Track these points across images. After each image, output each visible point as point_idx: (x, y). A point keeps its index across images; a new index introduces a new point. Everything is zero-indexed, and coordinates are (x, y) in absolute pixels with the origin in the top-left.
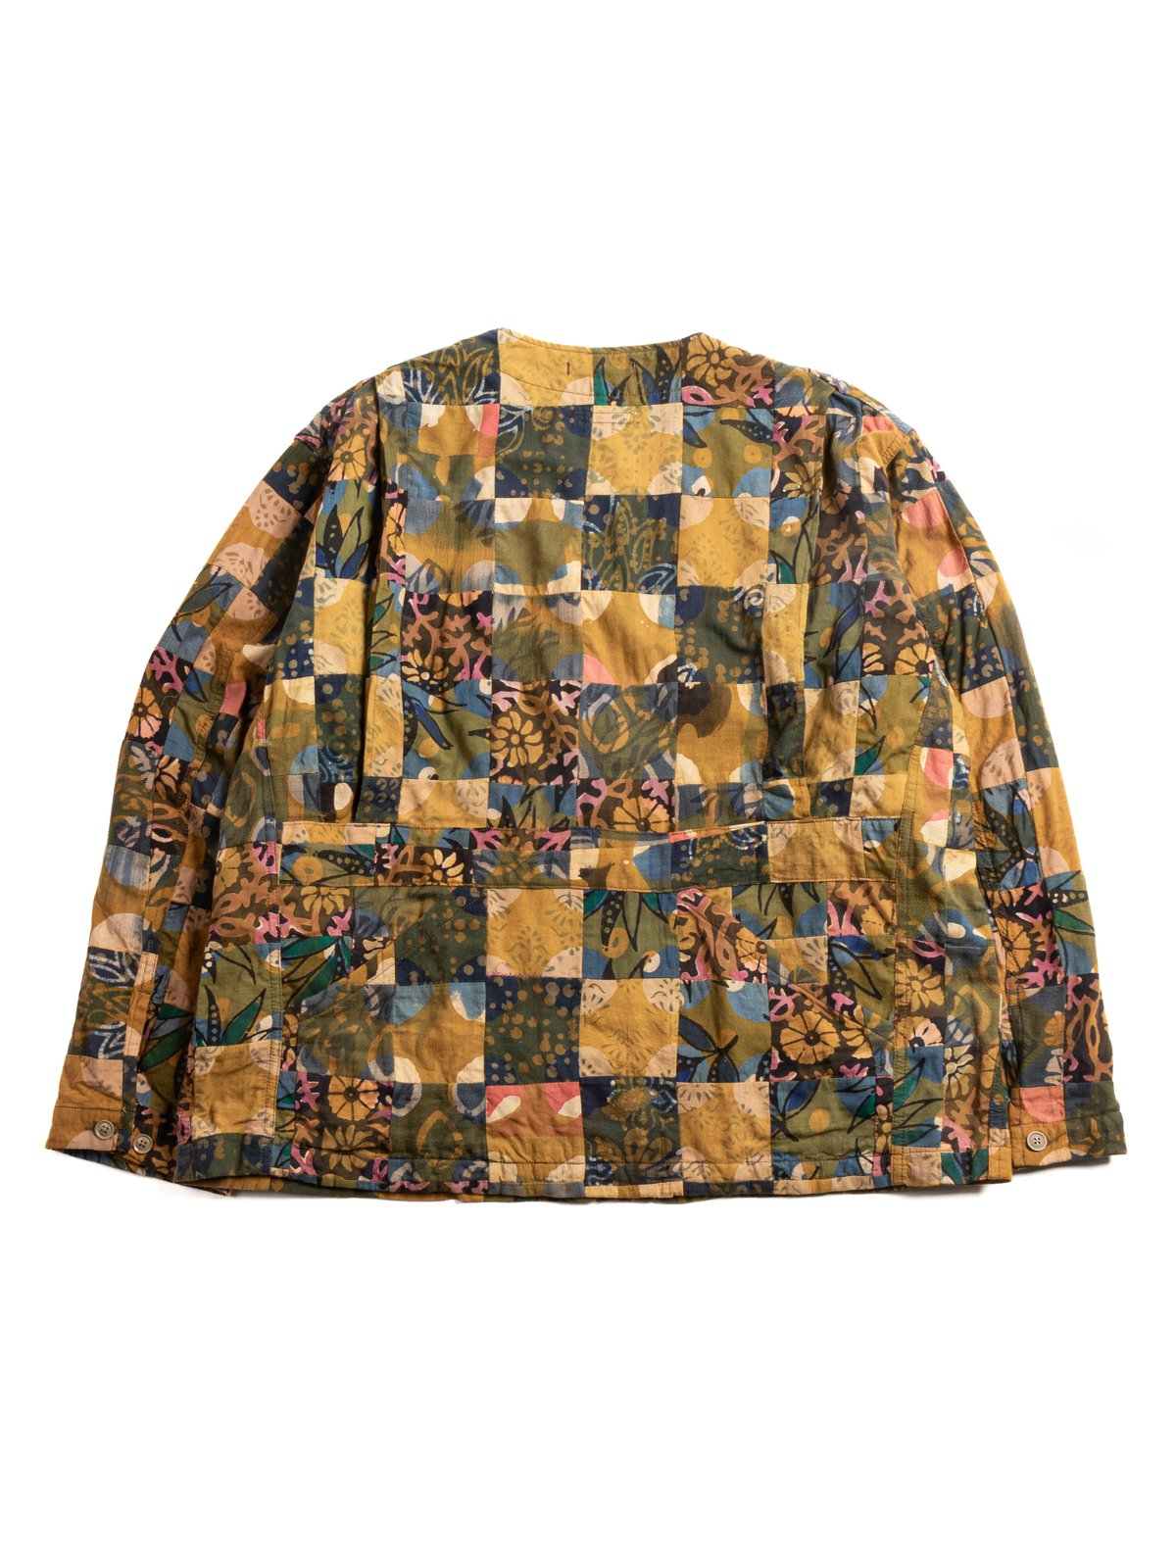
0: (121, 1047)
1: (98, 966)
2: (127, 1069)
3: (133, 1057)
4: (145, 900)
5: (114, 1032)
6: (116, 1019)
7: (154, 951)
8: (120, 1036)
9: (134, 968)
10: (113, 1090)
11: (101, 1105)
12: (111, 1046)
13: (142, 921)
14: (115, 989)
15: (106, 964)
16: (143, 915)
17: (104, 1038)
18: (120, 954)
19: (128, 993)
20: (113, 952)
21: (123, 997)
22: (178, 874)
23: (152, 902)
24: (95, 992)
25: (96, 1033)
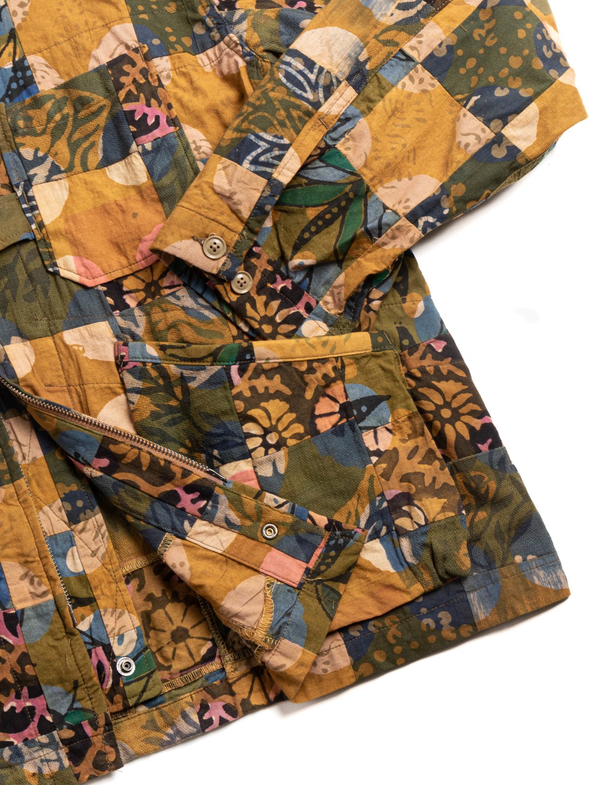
0: (274, 166)
1: (290, 70)
2: (267, 193)
3: (280, 183)
4: (377, 31)
5: (273, 145)
6: (280, 132)
7: (357, 87)
8: (276, 152)
9: (328, 91)
10: (241, 208)
11: (219, 218)
12: (262, 159)
13: (362, 49)
14: (298, 102)
15: (300, 72)
16: (366, 45)
17: (259, 146)
18: (321, 69)
19: (309, 115)
20: (314, 63)
21: (301, 114)
22: (423, 26)
23: (382, 38)
24: (272, 94)
25: (252, 137)
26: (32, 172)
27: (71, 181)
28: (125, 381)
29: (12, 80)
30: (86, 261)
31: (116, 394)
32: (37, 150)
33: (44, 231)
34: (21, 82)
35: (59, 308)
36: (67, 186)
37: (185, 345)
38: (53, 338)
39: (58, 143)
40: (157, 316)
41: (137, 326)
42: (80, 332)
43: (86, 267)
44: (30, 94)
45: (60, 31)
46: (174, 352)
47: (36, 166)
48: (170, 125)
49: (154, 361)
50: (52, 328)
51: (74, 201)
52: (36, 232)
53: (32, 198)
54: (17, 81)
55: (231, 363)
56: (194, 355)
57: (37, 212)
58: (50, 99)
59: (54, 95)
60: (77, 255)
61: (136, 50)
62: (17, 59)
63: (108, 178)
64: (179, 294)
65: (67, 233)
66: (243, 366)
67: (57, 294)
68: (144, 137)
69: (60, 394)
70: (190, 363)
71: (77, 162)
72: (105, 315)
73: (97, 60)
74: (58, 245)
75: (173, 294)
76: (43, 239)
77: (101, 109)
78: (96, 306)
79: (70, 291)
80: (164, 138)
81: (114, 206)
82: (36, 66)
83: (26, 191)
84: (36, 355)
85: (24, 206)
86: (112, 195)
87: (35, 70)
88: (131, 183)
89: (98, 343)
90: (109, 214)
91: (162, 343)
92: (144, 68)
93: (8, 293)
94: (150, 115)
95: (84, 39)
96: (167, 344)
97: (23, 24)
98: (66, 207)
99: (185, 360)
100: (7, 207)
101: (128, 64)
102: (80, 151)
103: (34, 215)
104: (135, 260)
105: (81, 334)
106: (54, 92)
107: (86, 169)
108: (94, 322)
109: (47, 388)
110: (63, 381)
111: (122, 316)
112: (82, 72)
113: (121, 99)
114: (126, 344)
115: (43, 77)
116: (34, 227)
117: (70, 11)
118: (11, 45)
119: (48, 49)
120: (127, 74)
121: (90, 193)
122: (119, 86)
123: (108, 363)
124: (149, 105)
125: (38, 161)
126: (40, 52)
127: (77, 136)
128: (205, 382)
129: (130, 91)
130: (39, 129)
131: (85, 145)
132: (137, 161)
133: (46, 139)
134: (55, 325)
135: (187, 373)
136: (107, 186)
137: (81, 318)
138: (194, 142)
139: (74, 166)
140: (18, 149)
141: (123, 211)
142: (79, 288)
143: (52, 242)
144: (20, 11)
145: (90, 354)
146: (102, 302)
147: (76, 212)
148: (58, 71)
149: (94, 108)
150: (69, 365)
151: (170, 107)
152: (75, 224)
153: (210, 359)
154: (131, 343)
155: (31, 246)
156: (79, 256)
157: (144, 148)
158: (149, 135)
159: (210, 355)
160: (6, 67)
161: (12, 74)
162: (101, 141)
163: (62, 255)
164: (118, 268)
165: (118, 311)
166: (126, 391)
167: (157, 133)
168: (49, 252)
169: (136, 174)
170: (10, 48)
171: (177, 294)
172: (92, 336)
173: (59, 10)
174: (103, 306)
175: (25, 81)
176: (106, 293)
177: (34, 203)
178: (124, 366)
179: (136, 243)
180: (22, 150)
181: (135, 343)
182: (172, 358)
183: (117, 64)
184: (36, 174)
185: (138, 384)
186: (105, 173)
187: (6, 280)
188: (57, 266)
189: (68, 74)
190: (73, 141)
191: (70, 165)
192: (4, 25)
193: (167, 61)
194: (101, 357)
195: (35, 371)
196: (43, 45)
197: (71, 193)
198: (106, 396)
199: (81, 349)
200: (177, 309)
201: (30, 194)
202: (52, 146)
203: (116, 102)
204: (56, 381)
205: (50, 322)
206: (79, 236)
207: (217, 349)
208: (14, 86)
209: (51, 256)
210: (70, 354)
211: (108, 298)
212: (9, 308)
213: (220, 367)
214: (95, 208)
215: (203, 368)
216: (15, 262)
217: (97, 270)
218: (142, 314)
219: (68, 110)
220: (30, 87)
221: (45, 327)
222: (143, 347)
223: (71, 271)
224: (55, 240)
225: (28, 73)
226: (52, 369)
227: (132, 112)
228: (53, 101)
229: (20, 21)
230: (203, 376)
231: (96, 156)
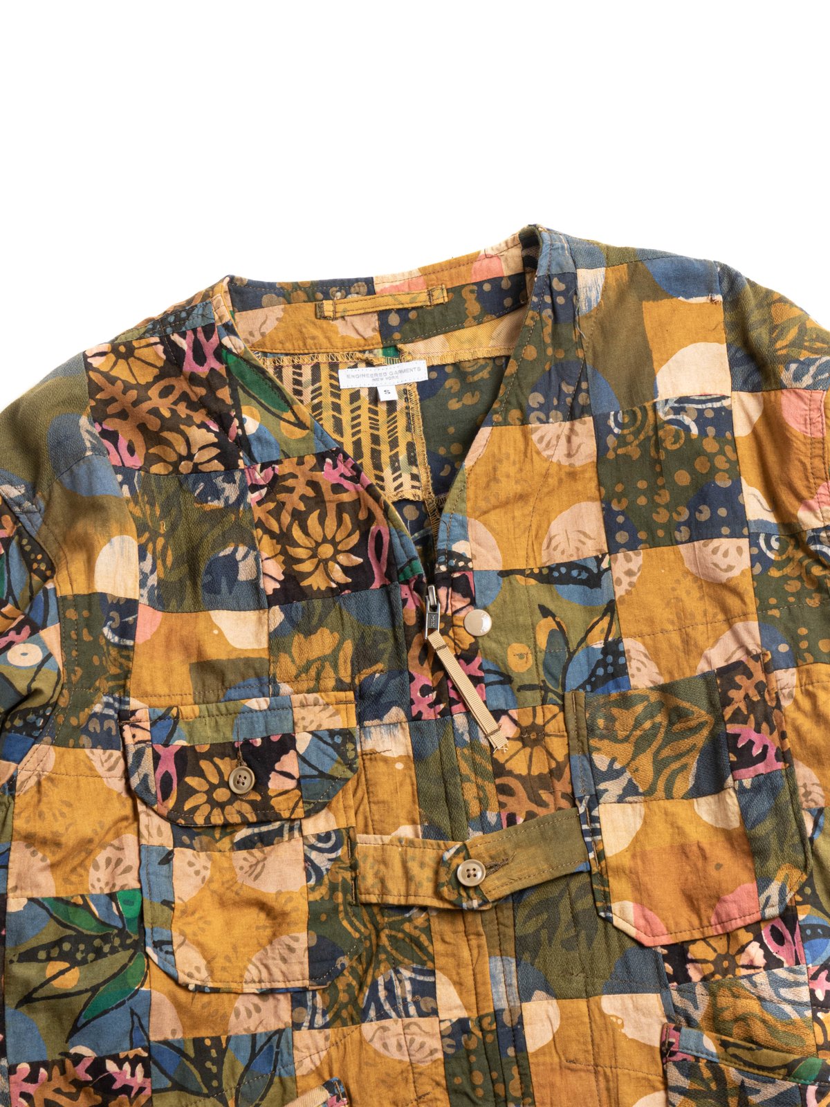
26: (602, 786)
27: (648, 807)
28: (669, 1075)
29: (599, 664)
30: (648, 913)
31: (655, 1089)
32: (613, 760)
33: (603, 863)
34: (610, 669)
35: (602, 965)
36: (643, 813)
37: (754, 1046)
38: (588, 1002)
39: (641, 756)
40: (724, 1000)
41: (696, 1007)
42: (622, 1000)
43: (646, 920)
44: (618, 687)
45: (671, 617)
46: (738, 1052)
47: (608, 780)
48: (778, 760)
49: (710, 1058)
50: (589, 988)
51: (647, 834)
52: (593, 862)
53: (596, 820)
54: (605, 666)
55: (808, 1082)
56: (763, 1062)
57: (599, 838)
58: (642, 701)
59: (648, 696)
60: (639, 902)
61: (756, 658)
62: (610, 639)
63: (695, 813)
64: (757, 979)
65: (631, 872)
66: (823, 1089)
67: (604, 946)
68: (743, 771)
69: (583, 1074)
70: (756, 1071)
71: (661, 785)
72: (658, 985)
73: (709, 663)
74: (617, 885)
75: (749, 977)
76: (600, 874)
77: (701, 726)
78: (649, 971)
79: (622, 947)
80: (768, 776)
81: (695, 848)
82: (633, 654)
83: (590, 808)
84: (561, 1019)
85: (585, 827)
86: (695, 834)
87: (631, 658)
88: (720, 825)
89: (643, 1020)
90: (687, 857)
91: (724, 1038)
92: (762, 682)
93: (544, 934)
94: (757, 743)
95: (699, 633)
96: (731, 1040)
97: (626, 598)
98: (636, 840)
99: (751, 1065)
100: (565, 827)
101: (743, 674)
102: (666, 772)
103: (594, 841)
104: (709, 922)
105: (623, 1004)
106: (648, 692)
107: (669, 796)
108: (643, 992)
109: (568, 1064)
110: (591, 1058)
111: (679, 990)
112: (688, 674)
113: (727, 718)
114: (678, 1029)
115: (639, 670)
116: (592, 855)
117: (688, 593)
118: (607, 619)
119: (650, 634)
120: (739, 687)
121: (669, 826)
122: (727, 701)
123: (651, 1048)
124: (758, 730)
125: (612, 774)
126: (641, 636)
127: (666, 752)
128: (770, 1099)
129: (739, 709)
130: (621, 734)
131: (675, 766)
132: (731, 799)
133: (628, 748)
134: (593, 985)
135: (749, 1083)
136: (691, 822)
137: (628, 984)
138: (805, 786)
139: (656, 790)
140: (590, 754)
141: (705, 858)
142: (634, 944)
143: (611, 879)
144: (626, 580)
145: (629, 1031)
146: (658, 968)
147: (648, 848)
148: (658, 665)
149: (693, 723)
150: (602, 1039)
151: (783, 736)
152: (644, 863)
153: (783, 1071)
154: (685, 1029)
155: (585, 879)
156: (642, 904)
157: (741, 784)
158: (751, 768)
159: (784, 1066)
160: (595, 646)
161: (601, 657)
162: (695, 765)
163: (621, 899)
164: (687, 928)
165: (675, 984)
166: (667, 1088)
167: (761, 768)
168: (604, 891)
169: (727, 816)
170: (604, 623)
171: (754, 978)
172: (637, 1009)
173: (674, 589)
174: (659, 973)
175: (615, 669)
176: (666, 958)
177: (597, 825)
178: (670, 1056)
179: (714, 901)
180: (595, 756)
181: (690, 1029)
182: (733, 1060)
183: (729, 672)
184: (606, 790)
185: (685, 1083)
186: (692, 806)
187: (545, 916)
188: (611, 912)
189: (671, 673)
190: (660, 758)
191: (650, 788)
192: (602, 593)
193: (793, 675)
194: (643, 1038)
195: (557, 1040)
196: (646, 629)
197: (645, 822)
198: (641, 1089)
199: (619, 1022)
200: (751, 998)
201: (595, 813)
202: (633, 759)
203: (720, 719)
204: (581, 1057)
205: (588, 980)
206: (645, 879)
207: (795, 1060)
208: (600, 672)
209: (607, 897)
210: (604, 1026)
211: (667, 965)
212: (541, 952)
213: (794, 1084)
214: (672, 846)
215: (772, 1081)
216: (561, 896)
217: (661, 927)
218: (704, 992)
219: (660, 718)
220: (620, 679)
221: (581, 986)
222: (700, 1038)
223: (627, 921)
224: (614, 878)
225: (621, 661)
226: (579, 1042)
227: (736, 737)
228: (646, 703)
229: (623, 593)
230: (770, 1091)
231: (685, 783)
